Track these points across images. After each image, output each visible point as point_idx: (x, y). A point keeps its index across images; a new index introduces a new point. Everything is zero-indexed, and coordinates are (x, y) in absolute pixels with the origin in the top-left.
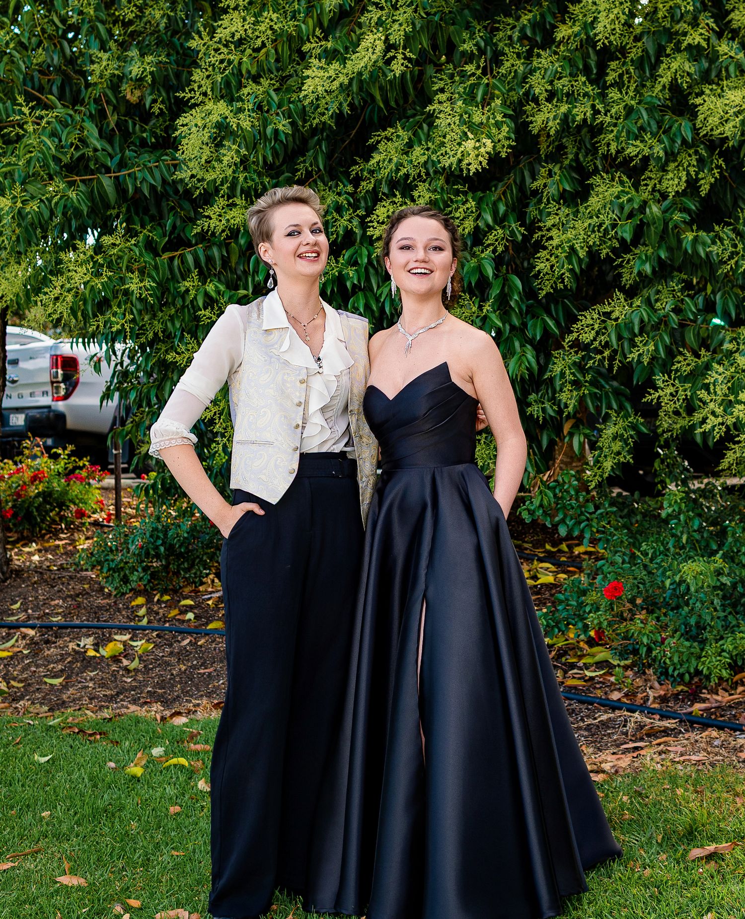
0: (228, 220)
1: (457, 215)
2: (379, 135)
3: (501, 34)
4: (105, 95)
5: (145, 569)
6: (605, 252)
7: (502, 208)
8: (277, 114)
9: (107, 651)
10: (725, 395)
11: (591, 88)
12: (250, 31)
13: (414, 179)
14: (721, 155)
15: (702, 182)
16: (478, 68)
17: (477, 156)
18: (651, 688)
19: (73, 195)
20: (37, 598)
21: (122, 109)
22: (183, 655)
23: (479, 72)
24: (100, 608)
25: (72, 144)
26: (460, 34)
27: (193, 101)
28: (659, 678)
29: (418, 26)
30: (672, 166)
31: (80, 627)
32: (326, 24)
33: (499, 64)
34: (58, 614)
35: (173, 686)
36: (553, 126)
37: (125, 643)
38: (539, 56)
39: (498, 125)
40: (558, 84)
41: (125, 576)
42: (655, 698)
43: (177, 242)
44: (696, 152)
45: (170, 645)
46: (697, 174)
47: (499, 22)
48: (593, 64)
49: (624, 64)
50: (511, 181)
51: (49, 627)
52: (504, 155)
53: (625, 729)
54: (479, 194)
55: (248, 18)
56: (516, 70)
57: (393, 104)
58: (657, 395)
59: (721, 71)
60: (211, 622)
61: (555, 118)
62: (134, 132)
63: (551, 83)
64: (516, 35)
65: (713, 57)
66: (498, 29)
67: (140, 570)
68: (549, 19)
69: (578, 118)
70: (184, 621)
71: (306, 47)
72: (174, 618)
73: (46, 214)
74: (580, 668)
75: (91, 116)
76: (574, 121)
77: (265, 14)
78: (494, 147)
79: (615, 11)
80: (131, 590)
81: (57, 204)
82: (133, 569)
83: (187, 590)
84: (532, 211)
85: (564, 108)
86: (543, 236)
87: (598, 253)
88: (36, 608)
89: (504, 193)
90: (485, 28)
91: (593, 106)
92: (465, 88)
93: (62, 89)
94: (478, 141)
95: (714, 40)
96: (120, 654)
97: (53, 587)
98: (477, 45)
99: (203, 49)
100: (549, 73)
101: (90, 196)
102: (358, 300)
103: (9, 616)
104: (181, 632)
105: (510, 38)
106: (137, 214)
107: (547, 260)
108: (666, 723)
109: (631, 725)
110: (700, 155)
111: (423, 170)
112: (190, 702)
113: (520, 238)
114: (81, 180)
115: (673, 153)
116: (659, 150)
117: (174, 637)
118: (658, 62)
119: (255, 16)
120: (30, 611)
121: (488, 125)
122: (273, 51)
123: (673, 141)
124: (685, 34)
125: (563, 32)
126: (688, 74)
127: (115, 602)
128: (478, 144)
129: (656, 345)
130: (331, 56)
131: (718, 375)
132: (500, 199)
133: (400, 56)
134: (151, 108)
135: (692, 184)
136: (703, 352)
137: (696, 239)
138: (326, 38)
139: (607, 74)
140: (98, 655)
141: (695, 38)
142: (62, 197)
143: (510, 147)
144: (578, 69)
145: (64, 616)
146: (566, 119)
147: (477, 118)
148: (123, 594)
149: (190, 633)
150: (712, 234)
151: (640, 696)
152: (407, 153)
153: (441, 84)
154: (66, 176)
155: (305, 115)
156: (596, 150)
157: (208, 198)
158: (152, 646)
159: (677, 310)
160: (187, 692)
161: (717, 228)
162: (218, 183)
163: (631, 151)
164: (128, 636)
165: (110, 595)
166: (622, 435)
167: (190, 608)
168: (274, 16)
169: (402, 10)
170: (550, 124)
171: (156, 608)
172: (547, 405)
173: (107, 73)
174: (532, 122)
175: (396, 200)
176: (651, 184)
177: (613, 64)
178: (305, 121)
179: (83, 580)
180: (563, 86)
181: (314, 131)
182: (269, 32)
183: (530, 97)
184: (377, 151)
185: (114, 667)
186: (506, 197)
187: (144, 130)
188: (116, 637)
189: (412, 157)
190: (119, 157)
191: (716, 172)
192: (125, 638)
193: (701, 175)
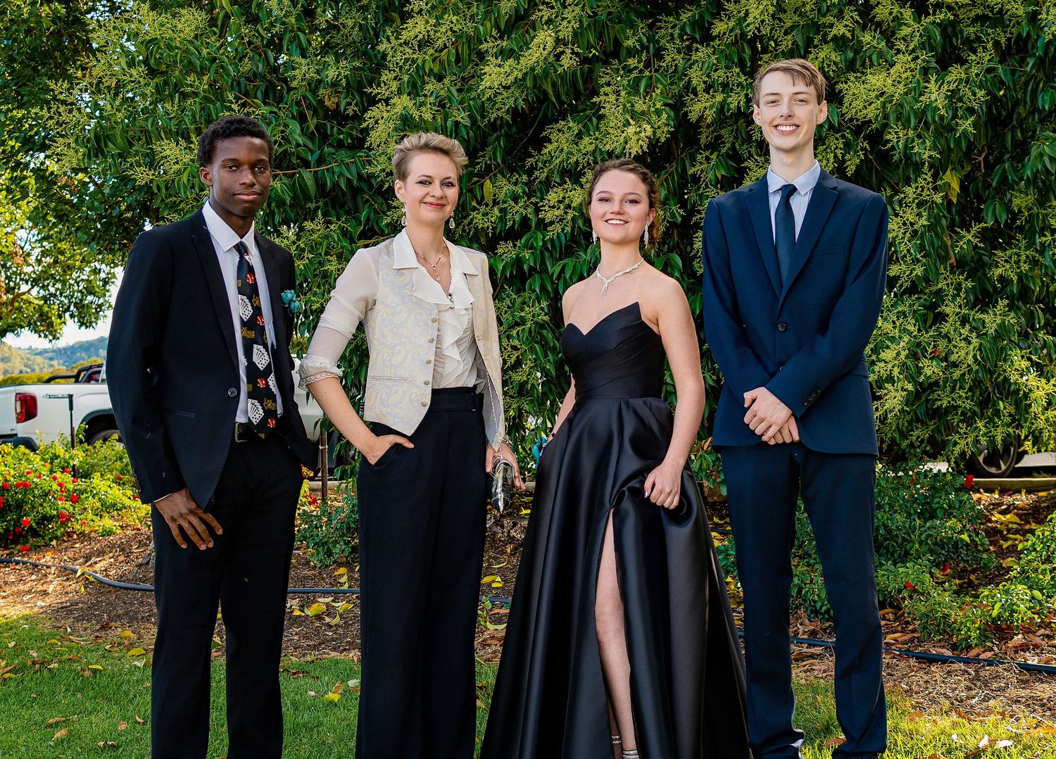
2: (552, 128)
3: (663, 32)
4: (304, 97)
5: (347, 543)
8: (459, 110)
9: (310, 612)
11: (744, 78)
12: (432, 33)
13: (584, 167)
14: (865, 138)
15: (849, 163)
16: (640, 62)
17: (638, 140)
18: (801, 624)
21: (321, 113)
23: (641, 66)
24: (306, 578)
26: (624, 32)
27: (379, 96)
28: (809, 616)
29: (585, 24)
30: (821, 148)
32: (503, 27)
33: (661, 58)
36: (710, 116)
37: (327, 605)
38: (697, 50)
39: (658, 113)
40: (715, 75)
41: (329, 549)
42: (806, 632)
43: (372, 231)
44: (843, 137)
46: (843, 157)
47: (660, 21)
48: (747, 57)
50: (673, 169)
52: (663, 140)
55: (430, 20)
56: (676, 65)
57: (564, 98)
59: (865, 60)
61: (711, 107)
62: (332, 135)
63: (708, 76)
64: (677, 32)
65: (858, 47)
66: (660, 28)
67: (342, 543)
68: (708, 17)
69: (732, 106)
71: (484, 47)
75: (293, 115)
76: (729, 110)
77: (446, 17)
78: (654, 133)
80: (334, 562)
82: (336, 542)
84: (692, 197)
85: (720, 98)
89: (666, 180)
90: (648, 26)
92: (629, 81)
93: (266, 94)
94: (640, 127)
95: (857, 31)
96: (322, 614)
98: (640, 40)
99: (391, 53)
100: (706, 66)
101: (293, 187)
102: (534, 281)
105: (672, 35)
106: (334, 208)
108: (813, 650)
110: (846, 138)
111: (592, 158)
113: (680, 219)
114: (283, 174)
115: (821, 135)
118: (807, 53)
119: (436, 19)
121: (648, 113)
122: (454, 51)
124: (831, 26)
125: (720, 27)
126: (835, 63)
127: (320, 573)
128: (638, 130)
130: (506, 54)
133: (568, 51)
134: (345, 110)
138: (501, 38)
140: (303, 614)
141: (840, 29)
143: (668, 132)
144: (733, 62)
146: (723, 105)
147: (640, 106)
148: (327, 566)
152: (576, 143)
153: (607, 78)
155: (484, 111)
156: (750, 136)
158: (352, 606)
164: (331, 599)
165: (315, 567)
168: (454, 19)
169: (570, 9)
170: (707, 112)
173: (307, 77)
174: (690, 112)
175: (566, 187)
178: (483, 117)
180: (719, 77)
181: (493, 126)
182: (450, 34)
183: (690, 89)
184: (550, 141)
185: (317, 624)
186: (668, 184)
187: (340, 132)
188: (320, 600)
189: (581, 146)
190: (319, 152)
191: (861, 154)
192: (328, 600)
193: (848, 157)
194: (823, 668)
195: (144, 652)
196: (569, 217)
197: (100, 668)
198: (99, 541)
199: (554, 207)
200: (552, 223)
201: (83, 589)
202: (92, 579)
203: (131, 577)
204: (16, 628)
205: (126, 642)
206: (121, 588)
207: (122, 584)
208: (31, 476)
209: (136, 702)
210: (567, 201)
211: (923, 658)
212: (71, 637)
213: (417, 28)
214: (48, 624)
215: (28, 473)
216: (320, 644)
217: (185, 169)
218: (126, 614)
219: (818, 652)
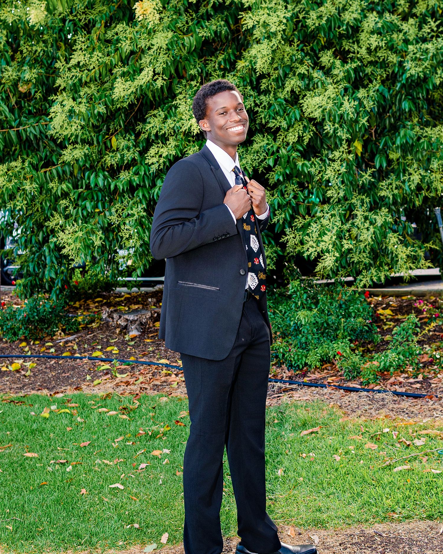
0: (73, 156)
1: (189, 152)
2: (151, 113)
3: (210, 65)
4: (10, 89)
5: (26, 329)
6: (261, 169)
8: (100, 103)
9: (13, 368)
10: (318, 238)
11: (253, 93)
12: (87, 61)
13: (168, 135)
14: (314, 125)
15: (305, 138)
18: (284, 373)
21: (18, 96)
22: (52, 368)
23: (198, 84)
24: (3, 348)
26: (189, 66)
28: (288, 368)
29: (169, 64)
30: (291, 130)
32: (124, 58)
37: (21, 364)
41: (15, 332)
43: (48, 163)
44: (302, 124)
45: (45, 364)
46: (303, 134)
48: (254, 80)
49: (269, 80)
53: (273, 390)
54: (201, 142)
55: (86, 55)
57: (157, 99)
58: (286, 238)
59: (314, 85)
60: (63, 353)
62: (25, 107)
64: (217, 66)
65: (311, 78)
67: (23, 328)
68: (232, 57)
70: (49, 353)
71: (114, 71)
72: (44, 352)
75: (2, 100)
77: (95, 53)
79: (265, 59)
80: (18, 339)
82: (19, 328)
83: (47, 339)
91: (255, 101)
95: (311, 70)
96: (19, 369)
98: (198, 71)
99: (62, 68)
101: (4, 140)
102: (139, 192)
104: (49, 358)
108: (292, 386)
109: (276, 388)
110: (304, 125)
111: (172, 131)
112: (61, 388)
115: (291, 124)
116: (284, 124)
117: (46, 360)
118: (285, 81)
119: (90, 54)
122: (98, 71)
123: (291, 119)
124: (297, 68)
125: (240, 65)
126: (299, 86)
127: (10, 346)
129: (285, 215)
130: (126, 75)
131: (314, 228)
133: (160, 78)
134: (34, 95)
135: (300, 139)
136: (307, 217)
137: (303, 164)
138: (124, 66)
139: (261, 86)
140: (8, 370)
141: (302, 70)
144: (247, 83)
148: (14, 341)
149: (54, 358)
150: (310, 162)
151: (279, 376)
152: (164, 123)
153: (180, 90)
155: (113, 102)
156: (255, 121)
158: (36, 364)
159: (295, 197)
160: (58, 384)
161: (312, 159)
162: (69, 136)
163: (271, 124)
164: (23, 360)
165: (6, 342)
167: (52, 347)
168: (100, 55)
169: (162, 56)
171: (33, 347)
173: (12, 78)
175: (159, 145)
176: (282, 137)
177: (264, 81)
178: (113, 105)
181: (118, 110)
182: (97, 62)
184: (149, 122)
185: (18, 375)
187: (29, 106)
188: (16, 361)
189: (166, 125)
190: (19, 120)
191: (311, 133)
192: (21, 361)
193: (305, 134)
194: (298, 395)
196: (161, 161)
199: (153, 157)
200: (153, 164)
210: (160, 154)
211: (347, 390)
219: (295, 387)
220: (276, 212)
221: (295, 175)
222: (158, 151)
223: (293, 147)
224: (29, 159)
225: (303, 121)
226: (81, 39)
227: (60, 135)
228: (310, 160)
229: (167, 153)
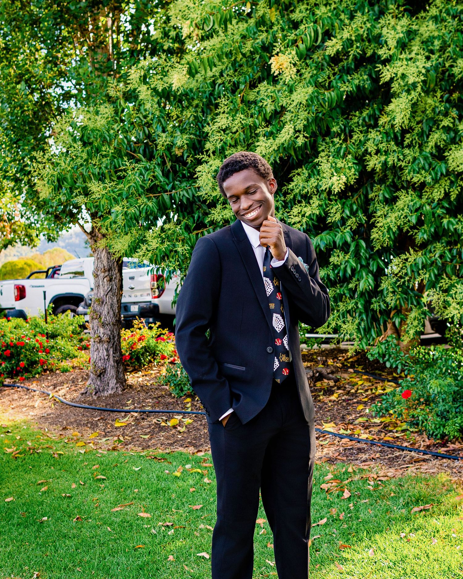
0: (223, 216)
1: (332, 211)
2: (294, 173)
3: (353, 121)
4: (165, 154)
6: (406, 228)
7: (355, 207)
9: (170, 424)
11: (396, 148)
12: (230, 124)
13: (311, 194)
15: (452, 193)
16: (340, 139)
17: (338, 184)
18: (424, 441)
19: (150, 204)
20: (139, 398)
21: (174, 160)
23: (341, 142)
24: (169, 403)
25: (149, 179)
26: (332, 123)
27: (203, 159)
28: (428, 437)
30: (437, 186)
31: (159, 412)
32: (268, 118)
33: (351, 137)
34: (149, 406)
35: (200, 439)
36: (379, 167)
37: (179, 420)
38: (371, 132)
39: (350, 168)
41: (181, 387)
42: (424, 446)
43: (200, 225)
44: (449, 179)
45: (201, 421)
46: (449, 189)
47: (352, 115)
48: (399, 135)
49: (413, 136)
50: (361, 193)
51: (144, 412)
52: (352, 183)
54: (344, 200)
55: (229, 118)
56: (360, 140)
57: (300, 157)
61: (380, 162)
62: (179, 171)
63: (377, 145)
64: (361, 122)
65: (456, 131)
66: (351, 119)
67: (188, 385)
68: (377, 113)
69: (390, 163)
71: (258, 131)
73: (138, 213)
74: (393, 433)
75: (158, 164)
76: (388, 164)
77: (237, 115)
78: (348, 179)
79: (403, 113)
80: (184, 395)
81: (143, 208)
82: (185, 384)
84: (371, 208)
85: (383, 158)
86: (375, 220)
87: (402, 229)
88: (139, 403)
89: (357, 199)
90: (345, 119)
91: (397, 157)
92: (334, 150)
93: (144, 151)
94: (339, 177)
95: (457, 122)
96: (177, 425)
97: (147, 393)
98: (340, 128)
99: (210, 132)
100: (376, 140)
101: (158, 204)
103: (126, 406)
105: (358, 123)
106: (181, 212)
107: (377, 233)
108: (425, 457)
109: (407, 459)
110: (451, 180)
111: (315, 190)
113: (364, 222)
114: (155, 197)
115: (436, 179)
116: (429, 179)
117: (203, 417)
118: (430, 134)
119: (233, 117)
120: (136, 405)
121: (345, 168)
122: (242, 134)
123: (436, 174)
124: (441, 121)
125: (382, 120)
126: (444, 140)
127: (177, 401)
128: (338, 179)
129: (430, 274)
130: (269, 135)
131: (458, 289)
132: (355, 202)
133: (301, 136)
134: (186, 160)
135: (447, 195)
136: (454, 277)
137: (449, 222)
138: (267, 126)
139: (405, 141)
140: (166, 425)
141: (446, 122)
142: (145, 205)
143: (355, 179)
144: (391, 138)
145: (152, 407)
146: (385, 163)
147: (340, 164)
148: (181, 397)
150: (457, 220)
151: (417, 445)
152: (307, 181)
153: (323, 148)
154: (147, 195)
157: (213, 205)
158: (192, 421)
159: (441, 257)
161: (459, 216)
162: (218, 197)
163: (415, 180)
164: (181, 416)
165: (174, 397)
166: (418, 318)
168: (242, 116)
169: (302, 113)
170: (377, 166)
171: (195, 403)
172: (381, 304)
173: (165, 144)
174: (368, 165)
175: (302, 204)
176: (427, 194)
177: (408, 136)
179: (162, 390)
180: (383, 147)
182: (240, 124)
183: (367, 153)
184: (293, 181)
185: (174, 431)
186: (357, 202)
187: (184, 170)
188: (176, 417)
189: (310, 184)
190: (172, 184)
191: (459, 188)
192: (180, 417)
193: (451, 190)
194: (426, 467)
195: (84, 444)
196: (304, 221)
197: (62, 453)
198: (61, 376)
199: (296, 216)
200: (294, 224)
201: (53, 406)
202: (57, 400)
203: (77, 400)
204: (20, 428)
205: (75, 438)
206: (72, 406)
207: (73, 404)
208: (24, 339)
209: (80, 473)
210: (303, 213)
212: (48, 434)
213: (222, 121)
214: (36, 426)
215: (23, 337)
216: (174, 443)
217: (103, 197)
218: (76, 421)
220: (420, 272)
221: (441, 234)
222: (301, 211)
223: (438, 204)
224: (185, 221)
225: (450, 176)
226: (223, 102)
227: (209, 196)
228: (456, 217)
229: (310, 212)
